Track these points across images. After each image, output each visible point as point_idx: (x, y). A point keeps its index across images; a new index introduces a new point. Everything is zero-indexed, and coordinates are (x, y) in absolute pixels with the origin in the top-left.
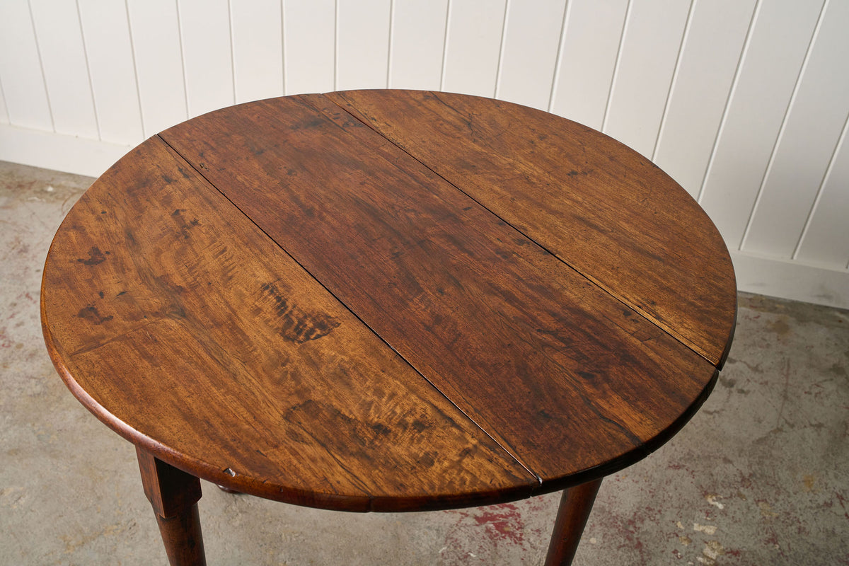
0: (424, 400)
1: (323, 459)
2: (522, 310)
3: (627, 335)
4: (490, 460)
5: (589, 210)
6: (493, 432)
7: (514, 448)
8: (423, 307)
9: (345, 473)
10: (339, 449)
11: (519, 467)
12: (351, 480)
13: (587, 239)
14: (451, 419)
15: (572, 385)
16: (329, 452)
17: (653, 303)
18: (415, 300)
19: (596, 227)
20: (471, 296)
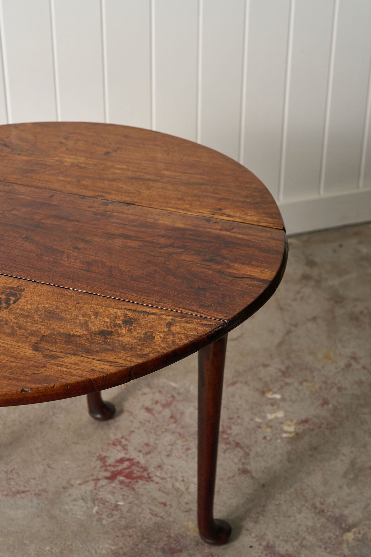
0: (120, 309)
1: (81, 361)
2: (140, 241)
3: (218, 231)
4: (188, 323)
5: (136, 172)
6: (178, 308)
7: (197, 312)
8: (73, 261)
9: (102, 363)
10: (87, 352)
11: (208, 319)
12: (109, 364)
13: (149, 188)
14: (145, 312)
15: (206, 268)
16: (82, 357)
17: (220, 209)
18: (64, 258)
19: (149, 180)
20: (100, 244)
